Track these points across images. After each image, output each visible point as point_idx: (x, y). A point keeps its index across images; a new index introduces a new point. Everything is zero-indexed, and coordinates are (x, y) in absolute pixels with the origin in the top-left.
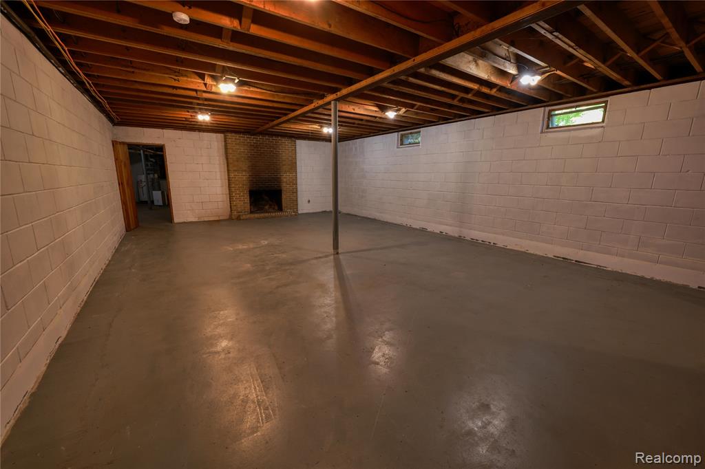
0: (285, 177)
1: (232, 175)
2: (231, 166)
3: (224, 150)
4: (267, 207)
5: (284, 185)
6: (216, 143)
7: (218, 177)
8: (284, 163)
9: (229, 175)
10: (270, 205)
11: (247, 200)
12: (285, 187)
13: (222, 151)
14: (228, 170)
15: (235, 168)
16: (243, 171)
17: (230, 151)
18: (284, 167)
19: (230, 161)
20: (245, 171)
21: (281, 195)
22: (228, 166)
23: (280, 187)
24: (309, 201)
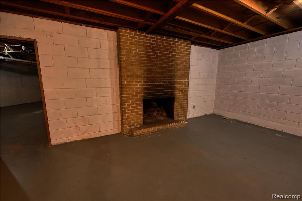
0: (179, 84)
1: (125, 82)
2: (124, 70)
3: (116, 52)
4: (155, 114)
5: (177, 91)
6: (107, 43)
7: (109, 85)
8: (179, 68)
9: (121, 82)
10: (158, 111)
11: (141, 111)
12: (178, 94)
13: (114, 53)
14: (120, 76)
15: (129, 74)
16: (138, 77)
17: (124, 52)
18: (179, 72)
19: (124, 64)
20: (140, 77)
21: (174, 102)
22: (120, 71)
23: (173, 94)
24: (194, 107)
